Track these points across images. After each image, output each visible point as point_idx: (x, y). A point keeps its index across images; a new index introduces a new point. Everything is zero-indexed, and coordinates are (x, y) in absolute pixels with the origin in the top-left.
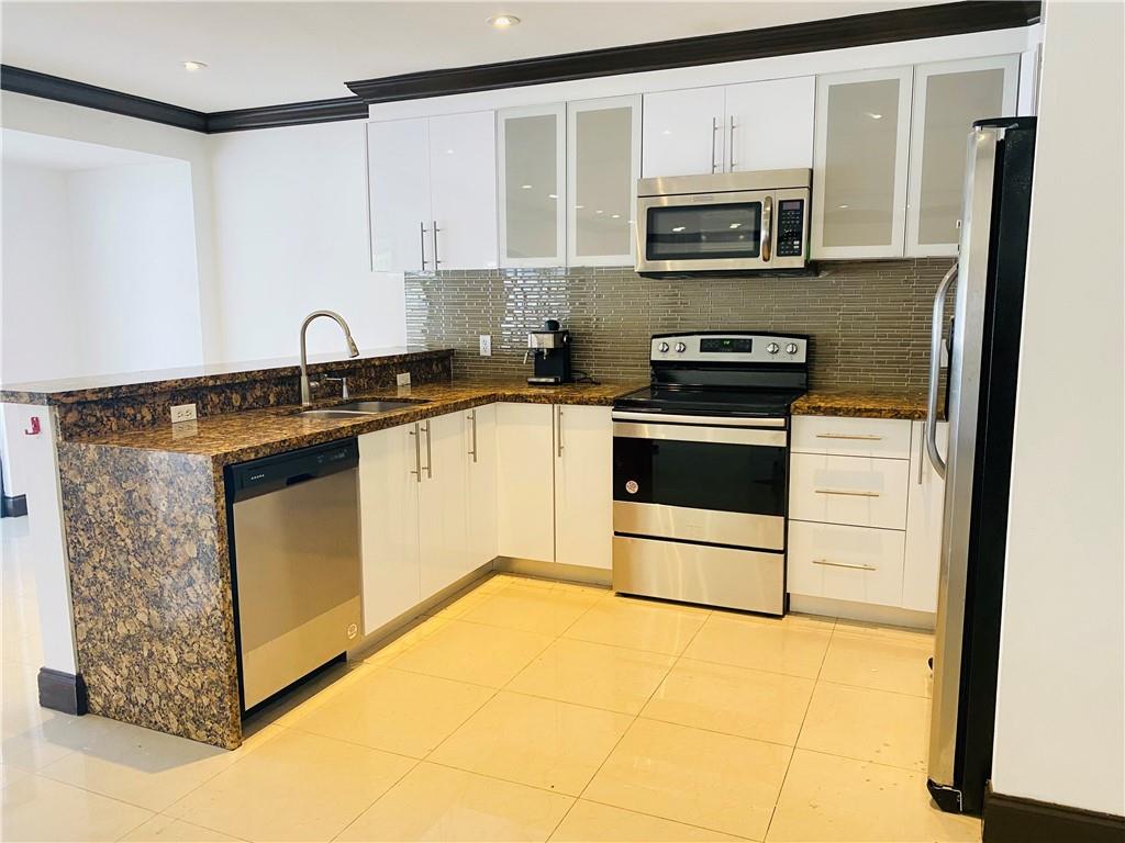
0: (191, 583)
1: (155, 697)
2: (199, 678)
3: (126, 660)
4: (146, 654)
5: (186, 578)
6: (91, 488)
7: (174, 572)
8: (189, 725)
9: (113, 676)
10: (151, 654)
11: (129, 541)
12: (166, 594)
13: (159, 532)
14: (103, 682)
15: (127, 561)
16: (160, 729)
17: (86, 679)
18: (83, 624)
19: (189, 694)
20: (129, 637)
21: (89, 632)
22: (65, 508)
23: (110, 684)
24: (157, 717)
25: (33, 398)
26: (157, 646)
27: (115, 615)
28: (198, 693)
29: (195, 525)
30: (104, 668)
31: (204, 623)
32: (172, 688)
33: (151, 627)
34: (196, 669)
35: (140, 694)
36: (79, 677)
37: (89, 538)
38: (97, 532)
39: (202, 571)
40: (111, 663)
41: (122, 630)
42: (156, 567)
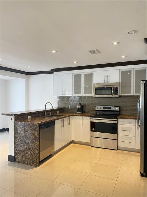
1: (26, 159)
2: (33, 156)
3: (22, 153)
4: (25, 152)
5: (32, 141)
6: (19, 128)
7: (31, 140)
8: (31, 163)
9: (20, 156)
10: (26, 153)
11: (24, 136)
12: (29, 143)
13: (29, 134)
14: (18, 157)
15: (24, 139)
16: (27, 164)
17: (15, 157)
18: (16, 148)
19: (32, 159)
20: (23, 150)
21: (17, 149)
22: (15, 131)
23: (19, 157)
24: (26, 162)
25: (12, 115)
26: (27, 151)
27: (21, 147)
28: (33, 158)
29: (34, 133)
30: (18, 155)
31: (35, 148)
32: (29, 158)
33: (26, 148)
35: (24, 159)
36: (14, 156)
38: (19, 134)
39: (35, 140)
40: (19, 154)
41: (22, 149)
42: (28, 140)
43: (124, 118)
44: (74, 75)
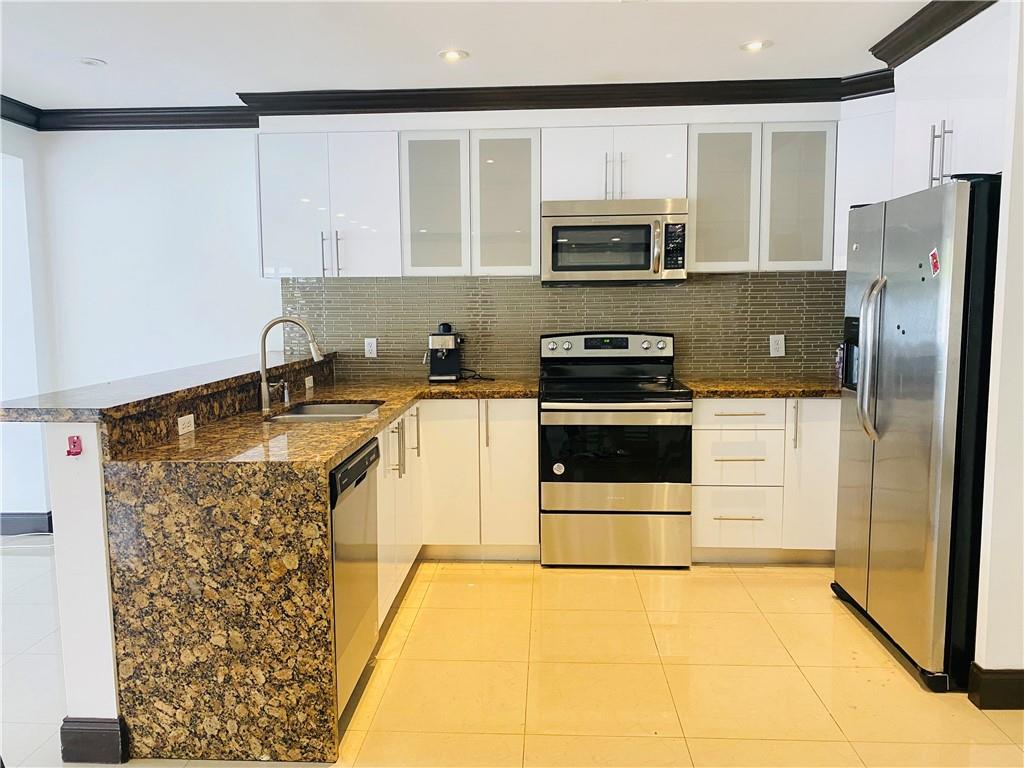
0: (289, 595)
1: (231, 726)
2: (293, 694)
3: (191, 691)
4: (221, 679)
5: (282, 591)
6: (152, 509)
7: (266, 587)
8: (277, 747)
9: (171, 711)
10: (228, 679)
11: (204, 562)
12: (253, 611)
13: (248, 548)
14: (156, 720)
15: (201, 583)
16: (236, 758)
17: (130, 721)
18: (129, 660)
19: (281, 713)
20: (197, 664)
21: (138, 668)
22: (110, 533)
23: (166, 720)
24: (234, 745)
25: (77, 415)
26: (238, 669)
27: (179, 643)
28: (291, 710)
29: (298, 536)
30: (159, 704)
31: (304, 635)
32: (256, 711)
33: (229, 649)
34: (290, 686)
35: (210, 724)
36: (121, 719)
37: (144, 564)
38: (158, 555)
39: (305, 582)
40: (167, 697)
41: (188, 658)
42: (240, 585)
43: (728, 395)
44: (412, 144)
